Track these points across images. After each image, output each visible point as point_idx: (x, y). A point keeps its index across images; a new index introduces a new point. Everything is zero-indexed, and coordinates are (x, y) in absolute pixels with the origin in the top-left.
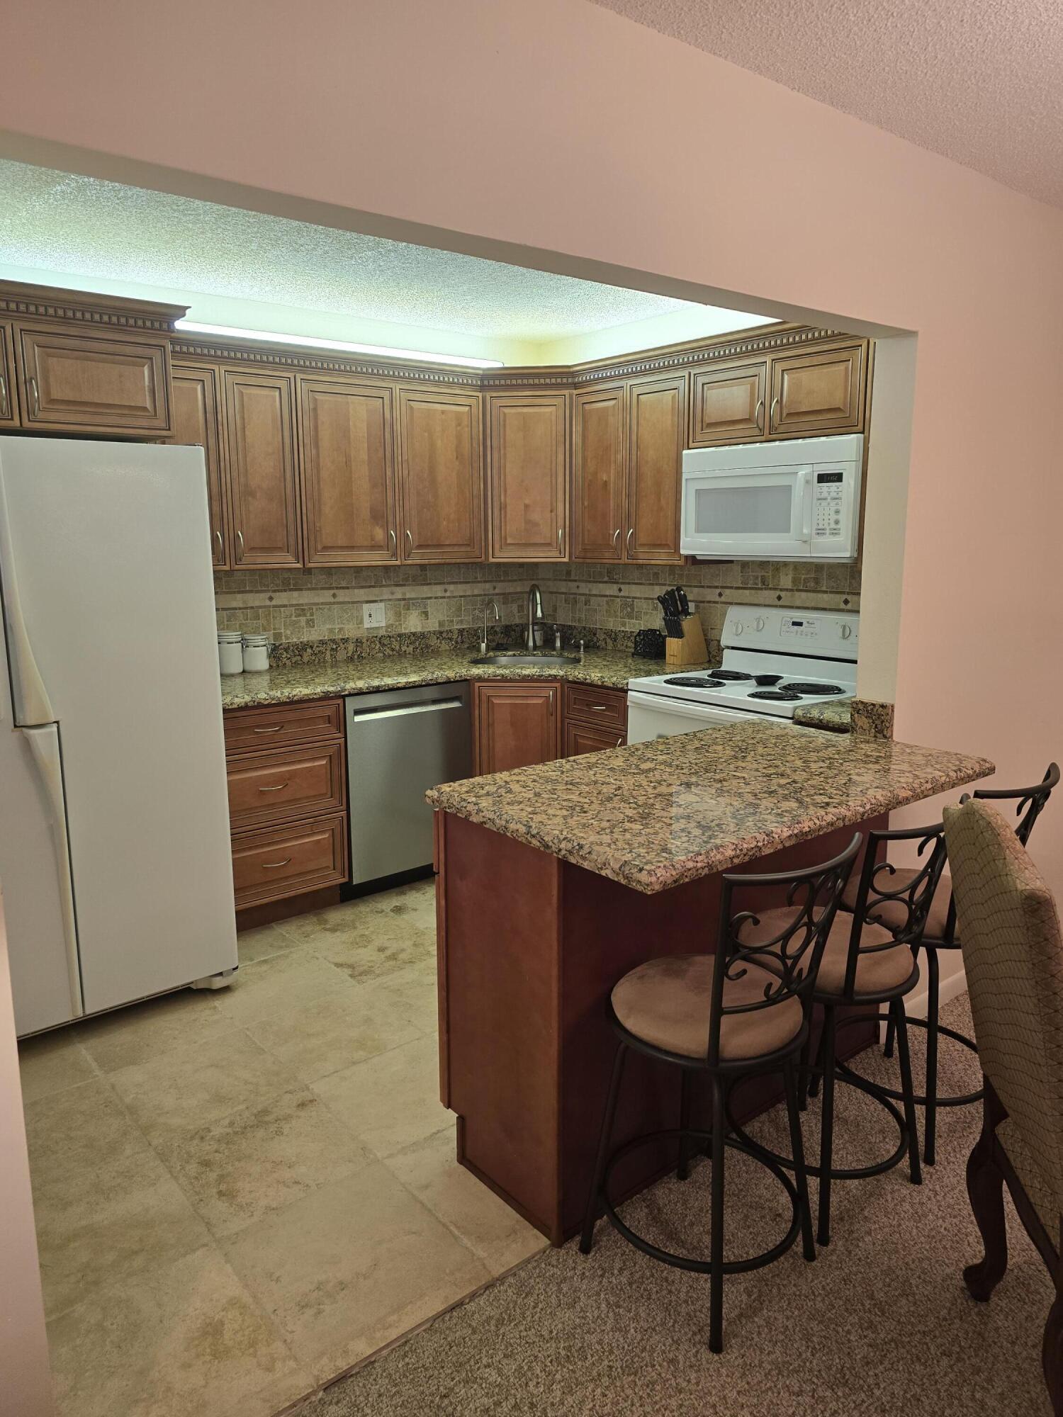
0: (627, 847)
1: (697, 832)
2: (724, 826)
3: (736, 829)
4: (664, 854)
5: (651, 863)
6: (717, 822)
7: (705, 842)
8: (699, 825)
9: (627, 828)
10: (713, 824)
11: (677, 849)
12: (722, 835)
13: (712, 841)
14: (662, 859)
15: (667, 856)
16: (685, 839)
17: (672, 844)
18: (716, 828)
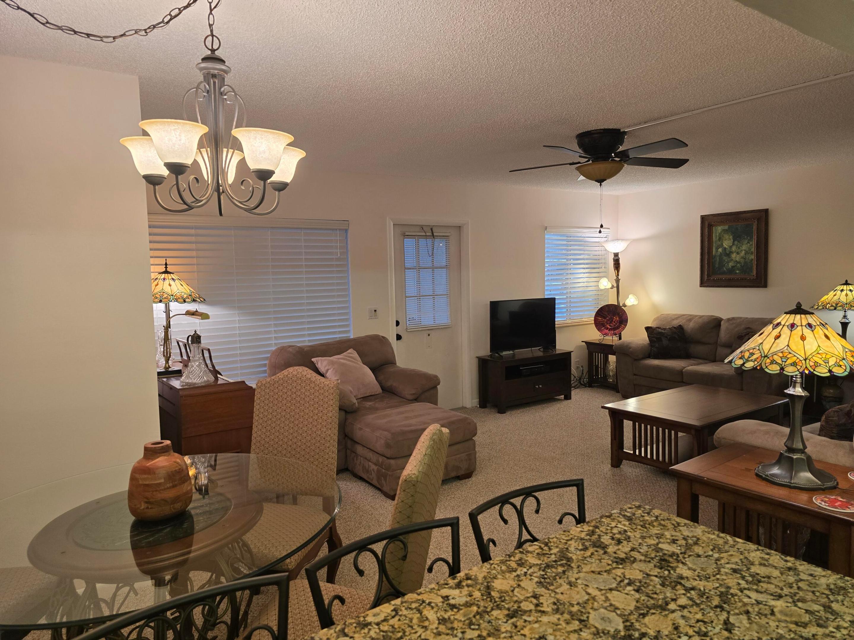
0: (662, 522)
1: (606, 539)
2: (581, 547)
3: (569, 542)
4: (628, 514)
5: (636, 507)
6: (588, 553)
7: (597, 527)
8: (604, 547)
9: (675, 545)
10: (591, 550)
11: (620, 520)
12: (583, 535)
13: (591, 528)
14: (629, 510)
15: (626, 513)
16: (615, 531)
17: (625, 525)
18: (587, 544)
